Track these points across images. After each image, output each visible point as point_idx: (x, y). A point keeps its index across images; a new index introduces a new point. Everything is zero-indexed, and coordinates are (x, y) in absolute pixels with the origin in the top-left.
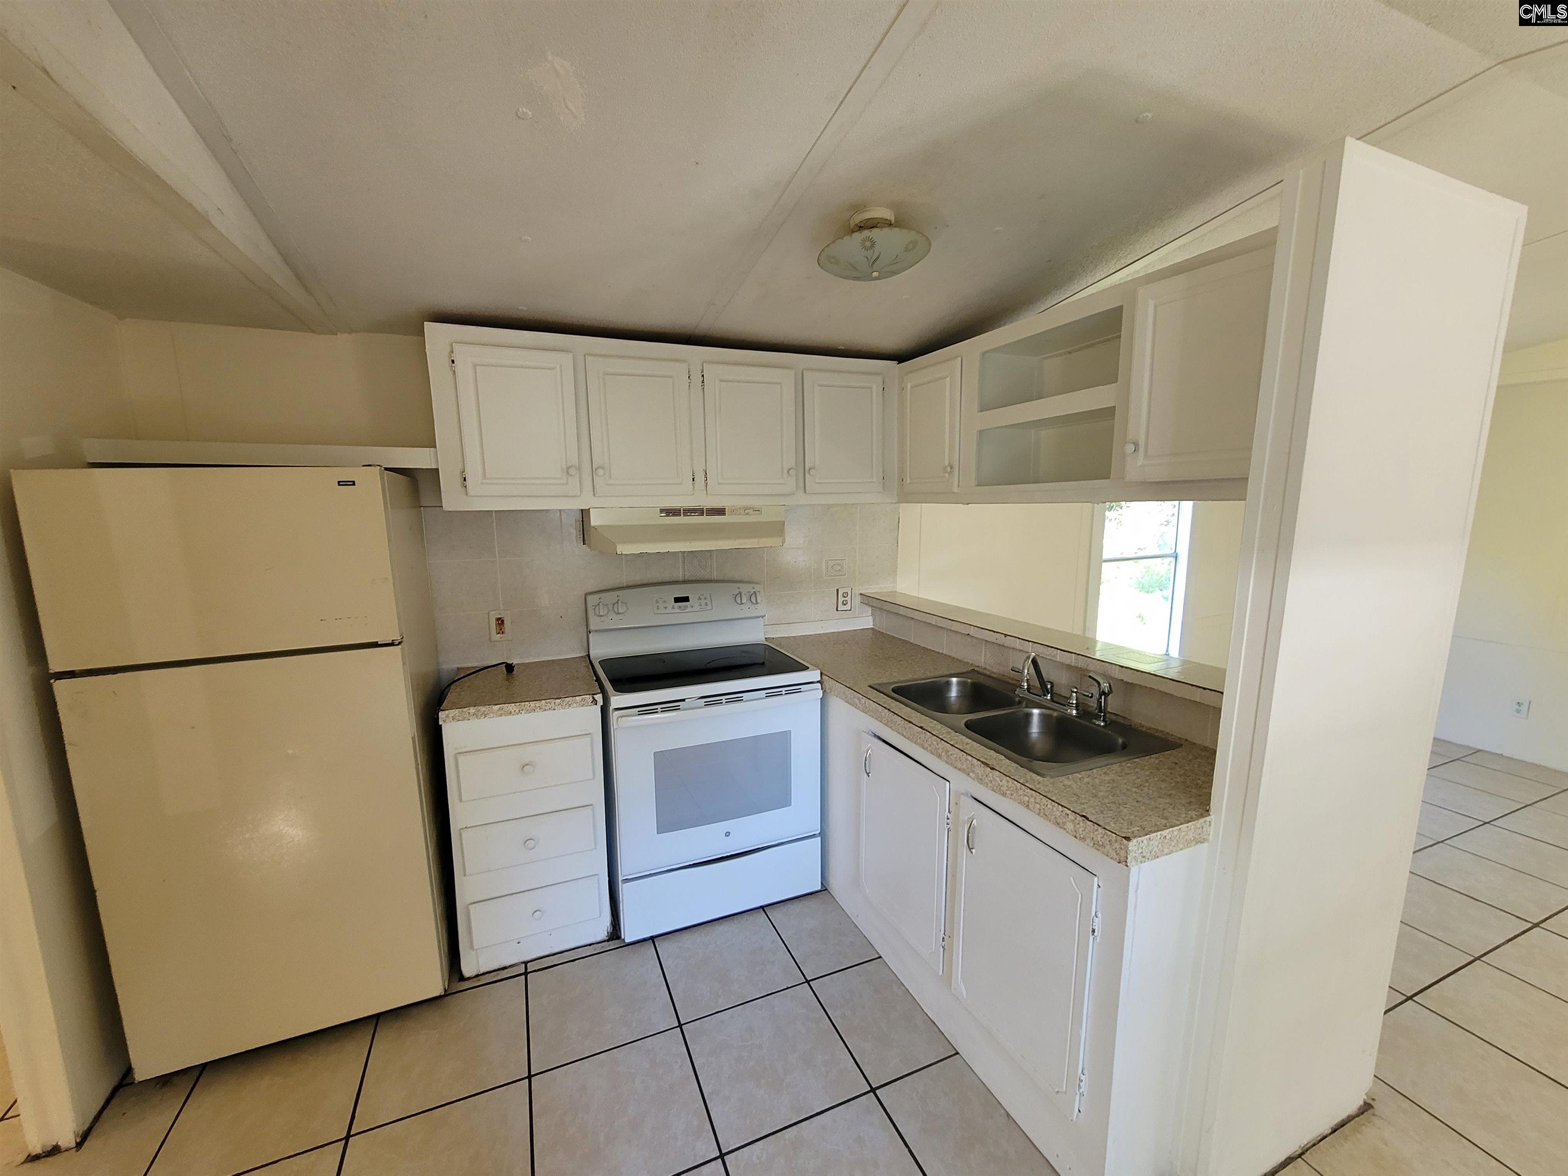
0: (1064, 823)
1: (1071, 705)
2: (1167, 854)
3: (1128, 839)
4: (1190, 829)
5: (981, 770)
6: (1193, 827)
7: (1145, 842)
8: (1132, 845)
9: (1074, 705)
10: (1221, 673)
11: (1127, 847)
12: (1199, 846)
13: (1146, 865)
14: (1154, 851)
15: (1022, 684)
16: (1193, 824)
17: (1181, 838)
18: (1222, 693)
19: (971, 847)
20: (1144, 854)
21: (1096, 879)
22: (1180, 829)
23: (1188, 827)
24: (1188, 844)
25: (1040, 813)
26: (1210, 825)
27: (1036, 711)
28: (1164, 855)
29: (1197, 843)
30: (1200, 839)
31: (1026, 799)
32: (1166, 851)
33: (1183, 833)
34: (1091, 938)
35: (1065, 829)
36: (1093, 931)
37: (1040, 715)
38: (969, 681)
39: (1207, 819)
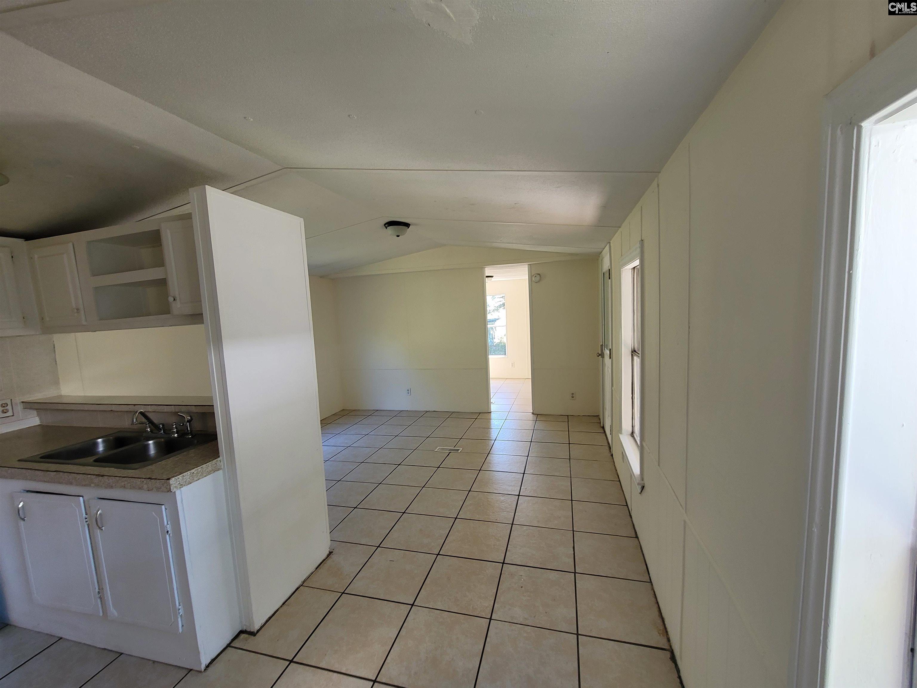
0: (142, 487)
1: (173, 432)
2: (197, 481)
3: (169, 479)
4: (209, 466)
5: (97, 480)
6: (210, 465)
7: (180, 478)
8: (172, 481)
9: (175, 432)
10: (211, 398)
11: (169, 483)
12: (216, 473)
13: (184, 489)
14: (187, 481)
15: (147, 430)
16: (210, 464)
17: (204, 471)
18: (213, 406)
19: (101, 527)
20: (181, 484)
21: (163, 507)
22: (202, 467)
23: (207, 465)
24: (209, 473)
25: (133, 488)
26: (221, 462)
27: (151, 442)
28: (195, 481)
29: (214, 471)
30: (216, 469)
31: (123, 483)
32: (196, 479)
33: (205, 469)
34: (168, 536)
35: (143, 489)
36: (168, 532)
37: (154, 443)
38: (111, 438)
39: (219, 459)
